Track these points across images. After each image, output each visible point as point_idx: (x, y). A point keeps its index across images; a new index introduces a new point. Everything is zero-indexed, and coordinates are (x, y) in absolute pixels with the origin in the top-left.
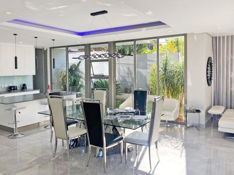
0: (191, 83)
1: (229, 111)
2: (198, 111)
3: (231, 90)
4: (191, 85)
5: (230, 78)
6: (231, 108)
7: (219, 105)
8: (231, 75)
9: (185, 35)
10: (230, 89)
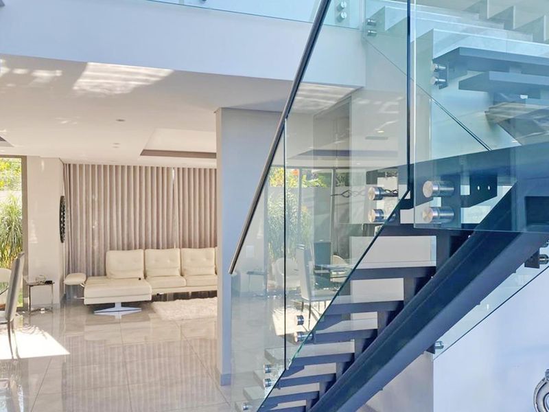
0: (35, 238)
1: (91, 280)
2: (49, 283)
3: (93, 248)
4: (36, 242)
5: (91, 229)
6: (93, 275)
7: (74, 272)
8: (92, 225)
9: (24, 158)
10: (91, 246)
